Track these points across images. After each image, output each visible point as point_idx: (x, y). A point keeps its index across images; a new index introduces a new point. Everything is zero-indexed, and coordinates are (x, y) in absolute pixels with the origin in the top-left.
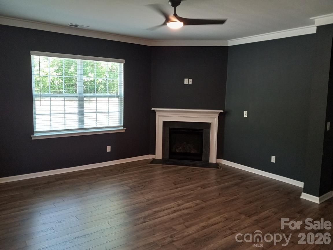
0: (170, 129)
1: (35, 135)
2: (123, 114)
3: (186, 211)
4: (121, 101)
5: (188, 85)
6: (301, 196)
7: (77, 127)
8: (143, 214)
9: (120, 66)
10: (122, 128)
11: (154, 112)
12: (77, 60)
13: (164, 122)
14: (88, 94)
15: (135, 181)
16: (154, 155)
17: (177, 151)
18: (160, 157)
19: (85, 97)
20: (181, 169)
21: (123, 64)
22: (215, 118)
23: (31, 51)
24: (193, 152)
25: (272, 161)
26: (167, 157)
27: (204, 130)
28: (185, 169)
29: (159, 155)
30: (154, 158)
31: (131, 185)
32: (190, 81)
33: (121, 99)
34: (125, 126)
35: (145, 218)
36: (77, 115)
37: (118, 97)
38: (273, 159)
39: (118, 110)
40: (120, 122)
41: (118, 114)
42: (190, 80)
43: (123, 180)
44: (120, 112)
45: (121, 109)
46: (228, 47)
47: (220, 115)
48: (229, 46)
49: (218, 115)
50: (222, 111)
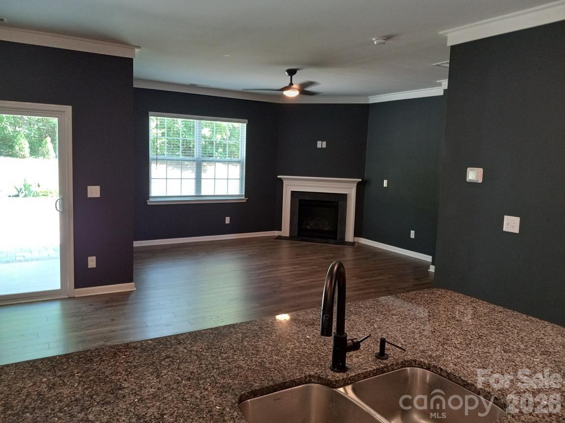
0: (300, 200)
1: (151, 200)
2: (244, 181)
3: (300, 272)
4: (242, 166)
5: (322, 148)
6: (429, 269)
7: (194, 194)
8: (258, 272)
9: (242, 127)
10: (244, 197)
11: (281, 180)
12: (195, 121)
13: (293, 193)
14: (206, 159)
15: (254, 252)
16: (280, 232)
17: (308, 227)
18: (287, 235)
19: (203, 161)
20: (308, 245)
21: (245, 125)
22: (352, 188)
23: (150, 112)
24: (326, 229)
25: (411, 237)
26: (296, 234)
27: (339, 203)
28: (313, 245)
29: (286, 231)
30: (280, 235)
31: (250, 254)
32: (324, 145)
33: (242, 164)
34: (246, 195)
35: (259, 273)
36: (194, 181)
37: (239, 162)
38: (412, 234)
39: (238, 177)
40: (241, 190)
41: (238, 181)
42: (324, 143)
43: (242, 250)
44: (241, 179)
45: (242, 176)
46: (368, 105)
47: (359, 184)
48: (370, 103)
49: (356, 185)
50: (360, 180)
